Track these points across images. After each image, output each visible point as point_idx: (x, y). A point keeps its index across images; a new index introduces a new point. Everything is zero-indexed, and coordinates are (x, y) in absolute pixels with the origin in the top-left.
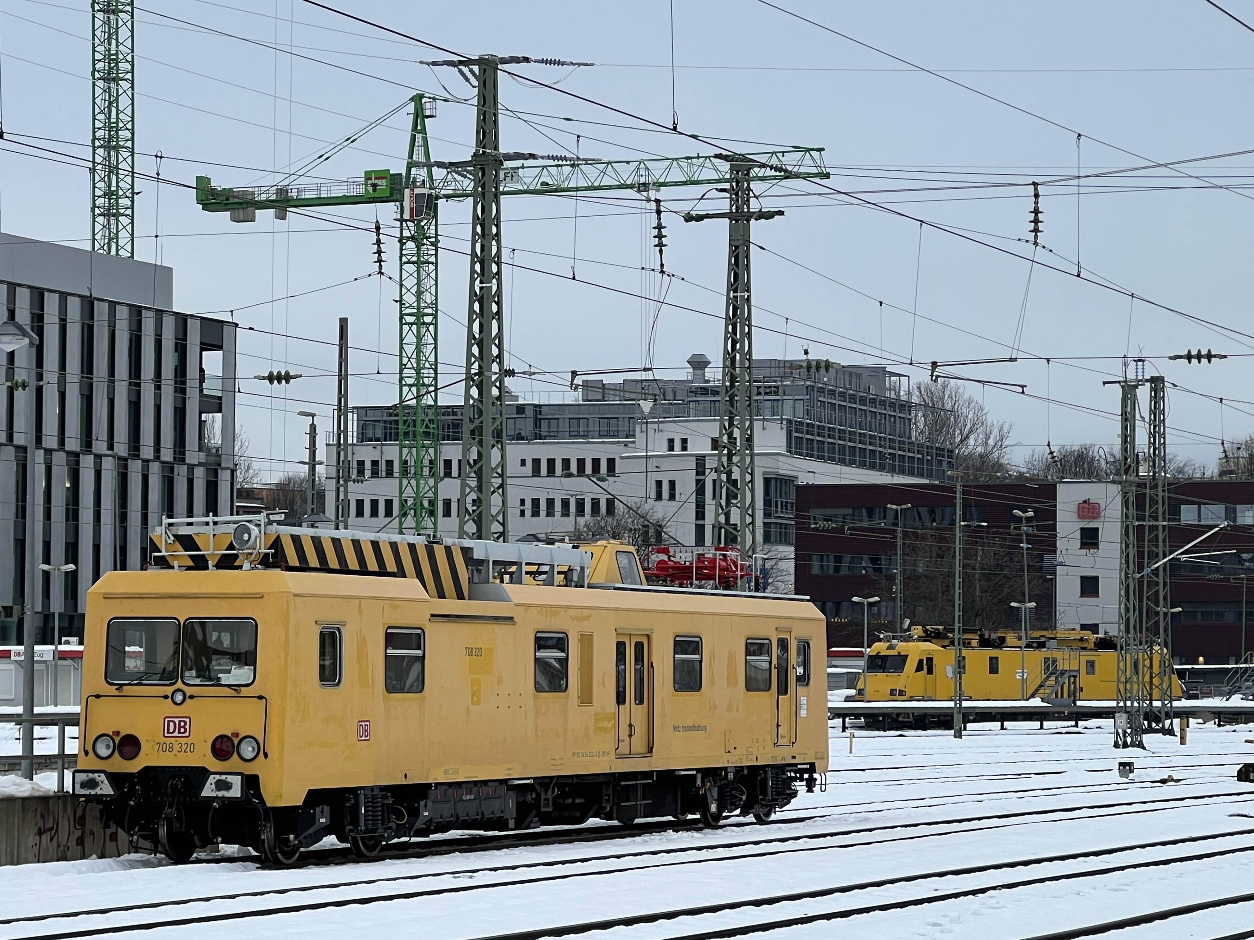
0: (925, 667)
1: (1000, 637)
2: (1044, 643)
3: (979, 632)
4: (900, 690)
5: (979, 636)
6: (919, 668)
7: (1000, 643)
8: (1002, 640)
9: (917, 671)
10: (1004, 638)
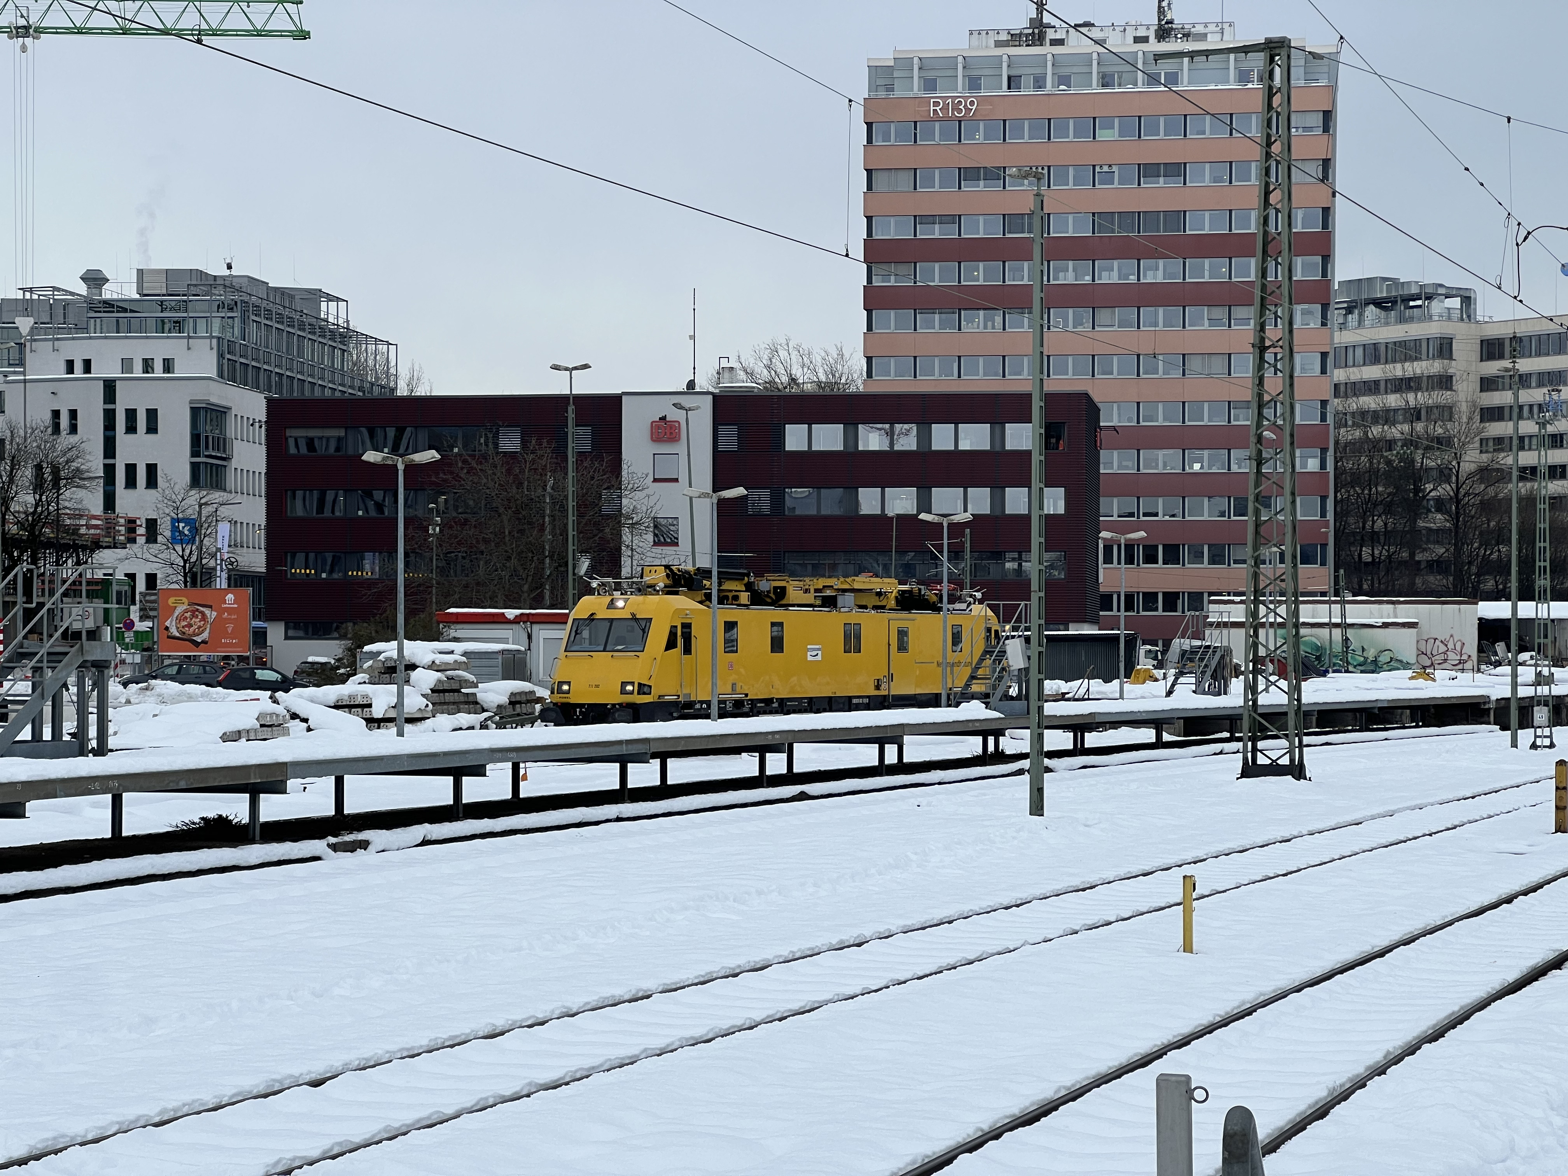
0: (680, 641)
1: (775, 588)
2: (835, 598)
3: (746, 578)
4: (640, 684)
5: (745, 585)
6: (671, 644)
7: (778, 598)
8: (781, 593)
9: (667, 649)
10: (783, 589)
